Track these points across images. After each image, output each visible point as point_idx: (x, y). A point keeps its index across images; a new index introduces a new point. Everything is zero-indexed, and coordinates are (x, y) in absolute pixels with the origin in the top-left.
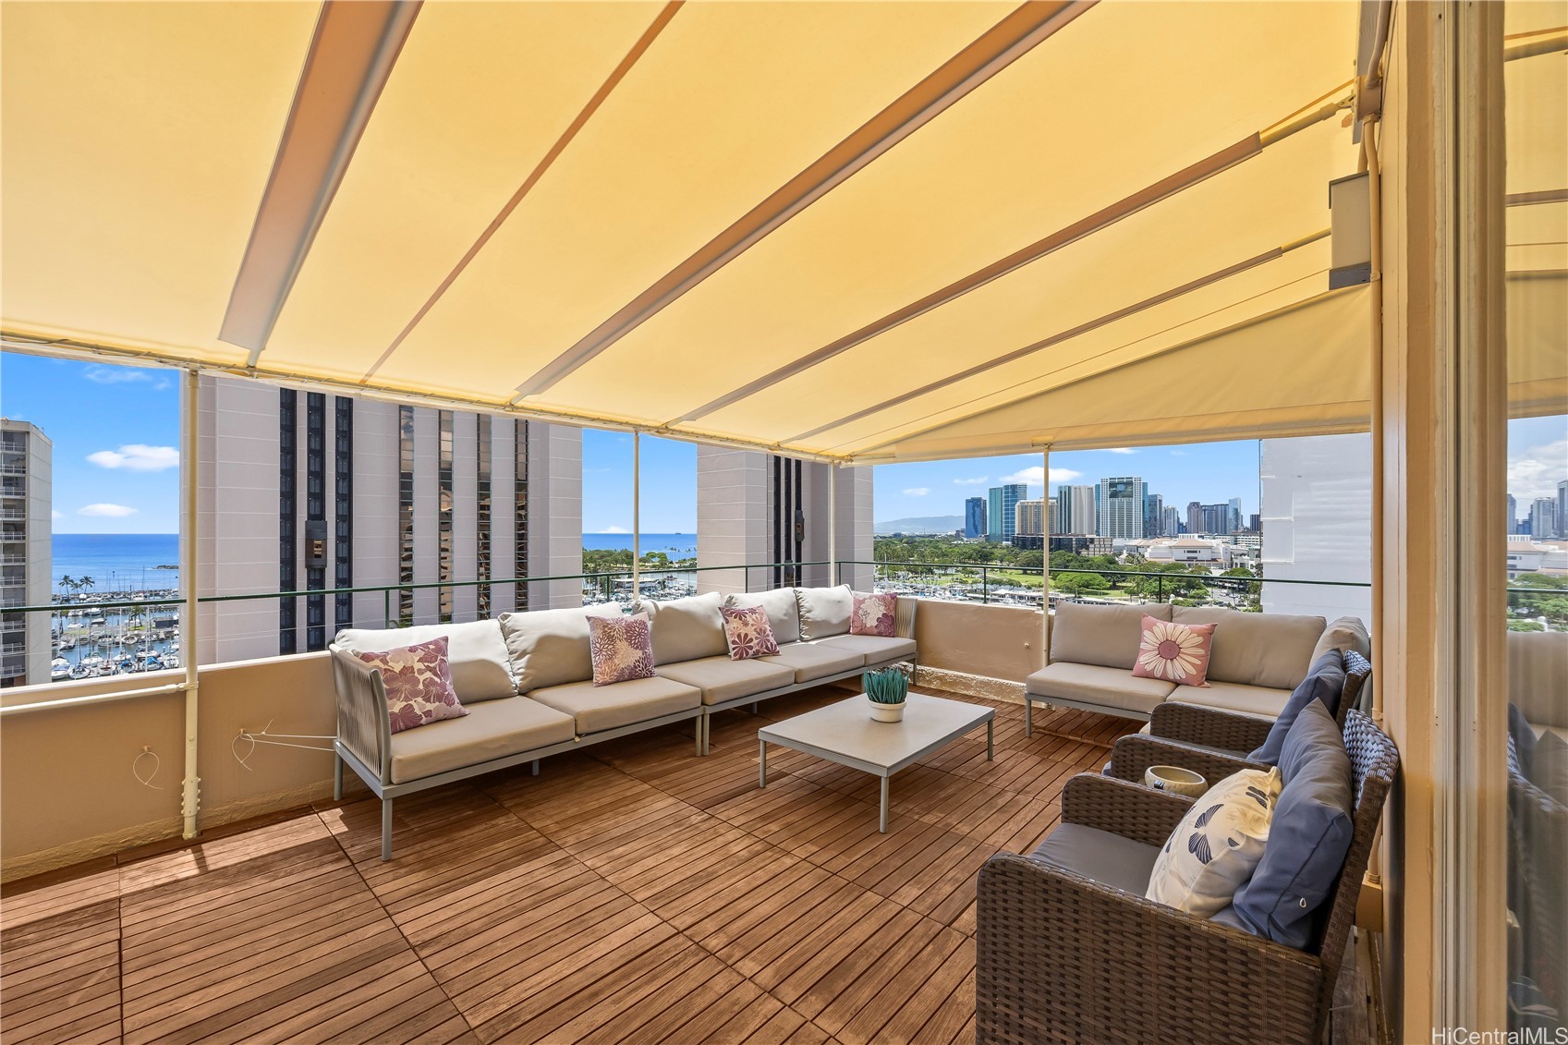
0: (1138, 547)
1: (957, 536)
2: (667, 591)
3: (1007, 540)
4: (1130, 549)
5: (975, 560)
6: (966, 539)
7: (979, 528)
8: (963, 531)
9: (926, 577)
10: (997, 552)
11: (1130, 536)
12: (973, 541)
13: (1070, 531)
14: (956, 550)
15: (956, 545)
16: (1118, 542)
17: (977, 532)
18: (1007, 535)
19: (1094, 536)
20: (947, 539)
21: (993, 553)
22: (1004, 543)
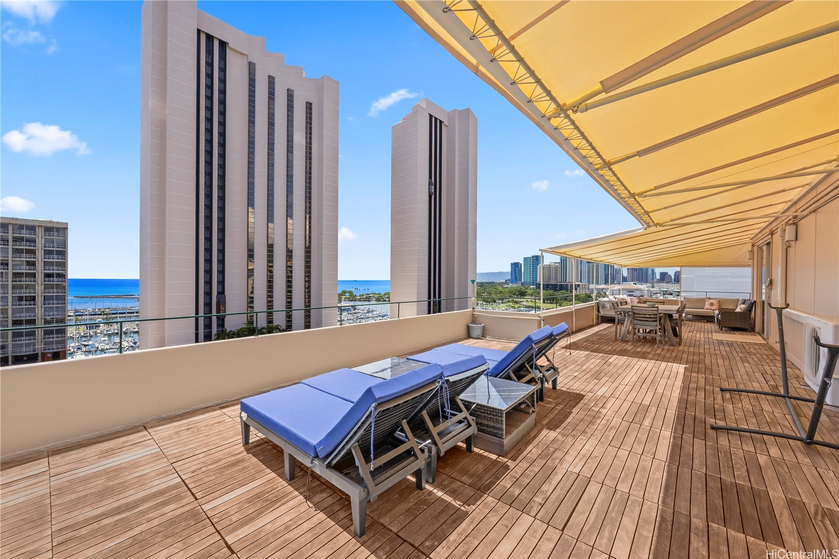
0: (603, 289)
1: (506, 282)
2: (356, 311)
3: (533, 285)
4: (598, 289)
5: (517, 295)
6: (511, 284)
7: (518, 278)
8: (509, 280)
9: (492, 304)
10: (529, 292)
11: (597, 283)
12: (515, 285)
13: (566, 281)
14: (506, 290)
15: (506, 288)
16: (592, 286)
17: (517, 280)
18: (533, 282)
19: (580, 283)
20: (501, 284)
21: (527, 292)
22: (531, 286)
